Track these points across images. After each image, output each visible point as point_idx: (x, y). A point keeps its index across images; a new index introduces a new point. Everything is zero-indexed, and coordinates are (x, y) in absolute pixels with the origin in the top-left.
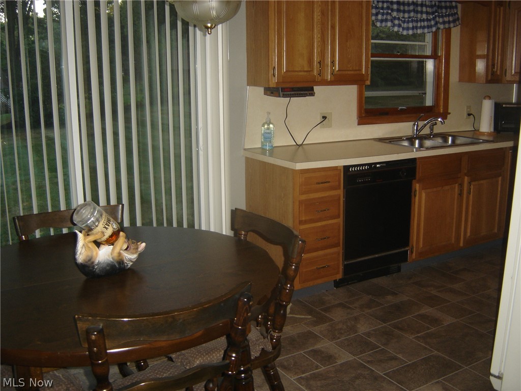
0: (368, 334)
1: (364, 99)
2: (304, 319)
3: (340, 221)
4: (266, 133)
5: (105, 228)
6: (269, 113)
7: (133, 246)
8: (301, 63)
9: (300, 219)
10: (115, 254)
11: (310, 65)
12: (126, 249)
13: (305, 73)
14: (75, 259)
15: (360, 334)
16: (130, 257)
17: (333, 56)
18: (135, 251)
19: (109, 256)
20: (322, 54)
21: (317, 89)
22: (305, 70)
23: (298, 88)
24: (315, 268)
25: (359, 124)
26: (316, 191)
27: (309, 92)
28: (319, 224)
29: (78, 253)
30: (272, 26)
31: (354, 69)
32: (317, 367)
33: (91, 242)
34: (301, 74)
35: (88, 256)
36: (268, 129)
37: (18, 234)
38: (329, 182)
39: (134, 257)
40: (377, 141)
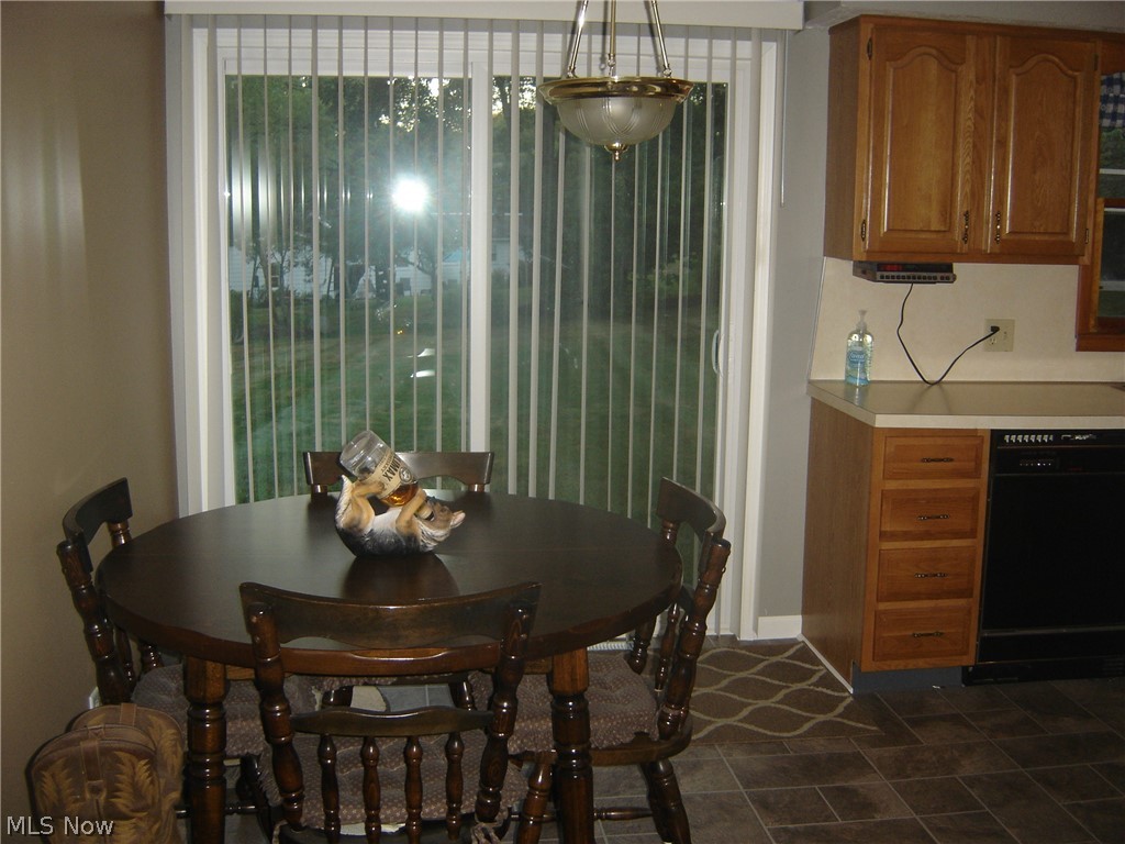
0: (973, 781)
1: (1096, 297)
2: (860, 729)
3: (975, 546)
4: (855, 352)
5: (387, 476)
6: (863, 313)
7: (440, 516)
8: (926, 214)
9: (883, 529)
10: (403, 523)
11: (945, 220)
12: (429, 519)
13: (934, 236)
14: (335, 521)
15: (957, 776)
16: (430, 533)
17: (1000, 201)
18: (442, 524)
19: (392, 525)
20: (976, 196)
21: (959, 268)
22: (932, 229)
23: (916, 265)
24: (910, 633)
25: (1080, 348)
26: (924, 475)
27: (943, 274)
28: (927, 544)
29: (340, 512)
30: (862, 139)
31: (1050, 230)
32: (829, 818)
33: (362, 496)
34: (923, 236)
35: (353, 519)
36: (861, 344)
37: (308, 482)
38: (951, 460)
39: (440, 533)
40: (1117, 388)
